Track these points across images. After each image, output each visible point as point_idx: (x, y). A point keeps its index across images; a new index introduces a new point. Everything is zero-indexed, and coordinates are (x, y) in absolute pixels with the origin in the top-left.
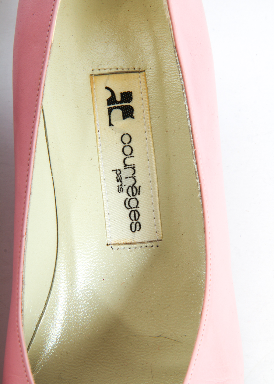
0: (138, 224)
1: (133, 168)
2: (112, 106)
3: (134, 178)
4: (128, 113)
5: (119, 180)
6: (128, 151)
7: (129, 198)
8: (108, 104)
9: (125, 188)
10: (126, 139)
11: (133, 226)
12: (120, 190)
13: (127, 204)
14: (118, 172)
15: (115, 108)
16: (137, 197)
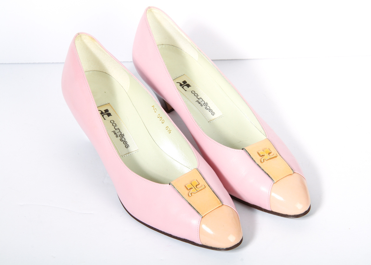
0: (128, 145)
1: (119, 129)
2: (182, 86)
3: (120, 132)
4: (109, 115)
5: (115, 134)
6: (114, 125)
7: (121, 138)
8: (101, 114)
9: (119, 136)
10: (112, 122)
11: (126, 146)
12: (117, 136)
13: (121, 140)
14: (114, 132)
15: (104, 115)
16: (124, 137)
